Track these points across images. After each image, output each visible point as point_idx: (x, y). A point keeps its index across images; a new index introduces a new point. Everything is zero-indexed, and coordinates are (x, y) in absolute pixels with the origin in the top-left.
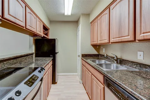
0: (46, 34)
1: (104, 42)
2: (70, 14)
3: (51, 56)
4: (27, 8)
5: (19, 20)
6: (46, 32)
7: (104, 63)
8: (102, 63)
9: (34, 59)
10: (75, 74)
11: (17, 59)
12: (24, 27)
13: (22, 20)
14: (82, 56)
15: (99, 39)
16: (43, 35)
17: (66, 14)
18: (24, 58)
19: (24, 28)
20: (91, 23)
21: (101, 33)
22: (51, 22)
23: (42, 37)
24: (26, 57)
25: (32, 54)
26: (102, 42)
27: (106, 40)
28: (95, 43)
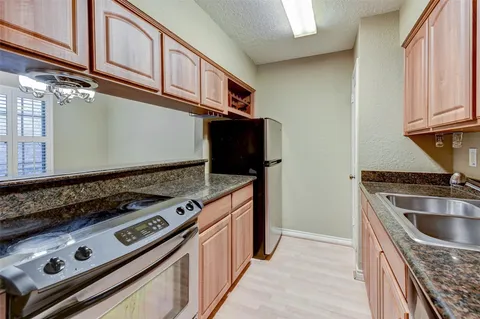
0: (245, 108)
1: (452, 120)
2: (311, 29)
3: (251, 171)
4: (165, 37)
5: (138, 73)
6: (243, 101)
7: (461, 214)
8: (452, 213)
9: (207, 177)
10: (341, 240)
11: (155, 174)
12: (156, 91)
13: (149, 73)
14: (363, 179)
15: (433, 109)
16: (226, 109)
17: (298, 32)
18: (174, 171)
19: (159, 93)
20: (405, 45)
21: (440, 78)
22: (260, 68)
23: (224, 116)
24: (180, 170)
25: (202, 163)
26: (445, 122)
27: (458, 111)
28: (420, 125)
